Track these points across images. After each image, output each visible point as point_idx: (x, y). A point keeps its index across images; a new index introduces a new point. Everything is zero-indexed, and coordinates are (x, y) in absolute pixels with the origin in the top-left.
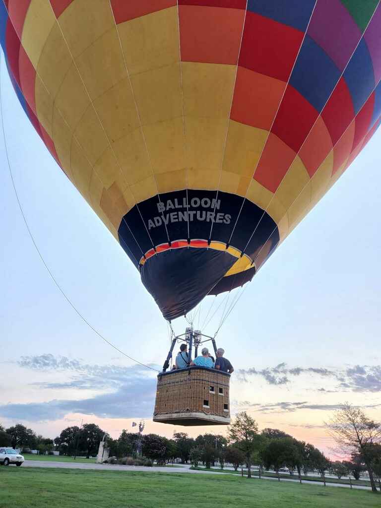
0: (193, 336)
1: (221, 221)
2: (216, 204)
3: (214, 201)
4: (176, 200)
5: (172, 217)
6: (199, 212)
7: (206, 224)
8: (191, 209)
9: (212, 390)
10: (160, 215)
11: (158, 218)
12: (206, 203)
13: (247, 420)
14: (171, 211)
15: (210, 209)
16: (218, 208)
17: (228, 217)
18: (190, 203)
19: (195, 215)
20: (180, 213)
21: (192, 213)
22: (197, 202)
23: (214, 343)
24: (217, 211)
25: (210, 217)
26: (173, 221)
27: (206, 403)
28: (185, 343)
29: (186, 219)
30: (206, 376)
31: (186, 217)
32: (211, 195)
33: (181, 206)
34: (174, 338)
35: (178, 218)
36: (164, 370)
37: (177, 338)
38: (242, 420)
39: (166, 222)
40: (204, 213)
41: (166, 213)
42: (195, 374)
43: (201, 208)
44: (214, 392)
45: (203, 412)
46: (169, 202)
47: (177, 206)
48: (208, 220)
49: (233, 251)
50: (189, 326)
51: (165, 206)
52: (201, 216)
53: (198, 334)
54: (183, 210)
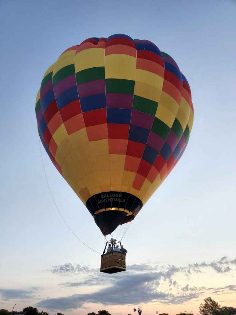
0: (113, 241)
1: (122, 201)
2: (120, 196)
3: (120, 195)
4: (107, 195)
5: (106, 200)
6: (115, 199)
7: (117, 202)
8: (112, 198)
9: (120, 259)
10: (102, 199)
11: (101, 200)
12: (117, 195)
13: (213, 302)
14: (106, 198)
15: (118, 198)
16: (121, 197)
17: (124, 200)
18: (112, 196)
19: (114, 200)
20: (109, 199)
21: (113, 199)
22: (114, 195)
23: (120, 243)
24: (121, 198)
25: (118, 200)
26: (106, 201)
27: (118, 263)
28: (110, 244)
29: (111, 201)
30: (118, 254)
31: (111, 200)
32: (119, 193)
33: (109, 197)
34: (106, 242)
35: (108, 200)
36: (104, 253)
37: (108, 242)
38: (209, 303)
39: (104, 202)
40: (117, 199)
41: (104, 198)
42: (114, 254)
43: (115, 197)
44: (120, 260)
45: (117, 265)
46: (105, 195)
47: (108, 197)
48: (118, 201)
49: (126, 211)
50: (112, 238)
51: (104, 196)
52: (116, 200)
53: (115, 240)
54: (110, 198)
